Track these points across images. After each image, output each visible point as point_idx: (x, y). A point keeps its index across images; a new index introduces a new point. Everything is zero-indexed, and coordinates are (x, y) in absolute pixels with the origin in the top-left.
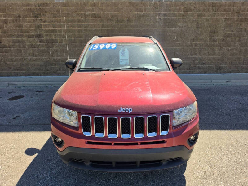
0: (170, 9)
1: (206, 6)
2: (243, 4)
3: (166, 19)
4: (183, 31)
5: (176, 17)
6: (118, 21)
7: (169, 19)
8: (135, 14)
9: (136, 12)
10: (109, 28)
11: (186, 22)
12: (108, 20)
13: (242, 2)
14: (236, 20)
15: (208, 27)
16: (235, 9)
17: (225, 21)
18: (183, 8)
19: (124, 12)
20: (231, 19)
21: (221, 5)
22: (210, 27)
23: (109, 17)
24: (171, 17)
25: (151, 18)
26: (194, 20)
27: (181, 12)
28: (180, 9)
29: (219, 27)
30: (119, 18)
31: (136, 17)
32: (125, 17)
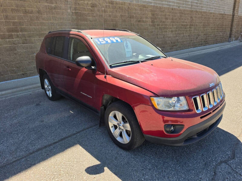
0: (79, 3)
1: (107, 3)
2: (130, 4)
3: (77, 12)
4: (94, 25)
5: (86, 11)
6: (26, 12)
7: (80, 13)
8: (46, 6)
9: (46, 3)
10: (16, 21)
11: (94, 17)
12: (12, 10)
13: (129, 2)
14: (127, 16)
15: (111, 22)
16: (126, 8)
17: (121, 17)
18: (90, 2)
19: (32, 2)
20: (124, 15)
21: (117, 3)
22: (112, 22)
23: (13, 6)
24: (81, 11)
25: (64, 11)
26: (100, 15)
27: (89, 7)
28: (88, 4)
29: (118, 22)
30: (27, 8)
31: (48, 8)
32: (34, 8)
